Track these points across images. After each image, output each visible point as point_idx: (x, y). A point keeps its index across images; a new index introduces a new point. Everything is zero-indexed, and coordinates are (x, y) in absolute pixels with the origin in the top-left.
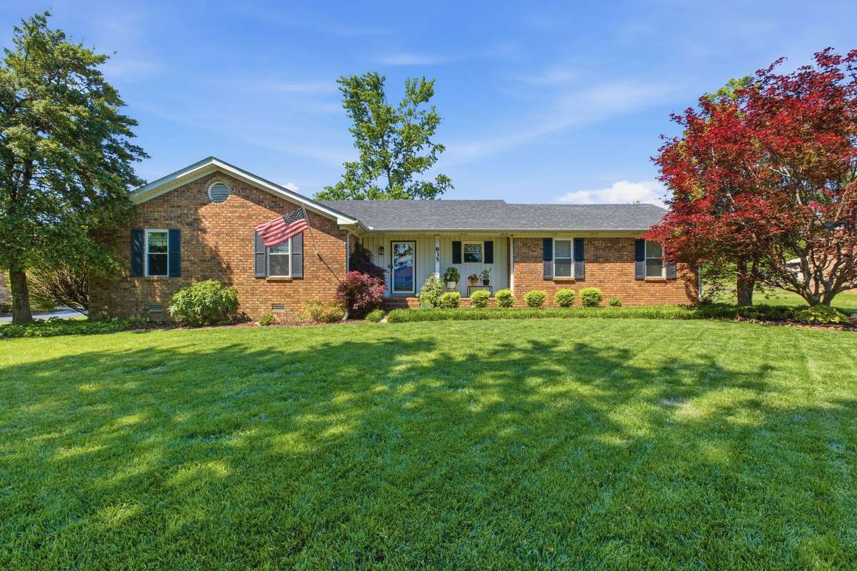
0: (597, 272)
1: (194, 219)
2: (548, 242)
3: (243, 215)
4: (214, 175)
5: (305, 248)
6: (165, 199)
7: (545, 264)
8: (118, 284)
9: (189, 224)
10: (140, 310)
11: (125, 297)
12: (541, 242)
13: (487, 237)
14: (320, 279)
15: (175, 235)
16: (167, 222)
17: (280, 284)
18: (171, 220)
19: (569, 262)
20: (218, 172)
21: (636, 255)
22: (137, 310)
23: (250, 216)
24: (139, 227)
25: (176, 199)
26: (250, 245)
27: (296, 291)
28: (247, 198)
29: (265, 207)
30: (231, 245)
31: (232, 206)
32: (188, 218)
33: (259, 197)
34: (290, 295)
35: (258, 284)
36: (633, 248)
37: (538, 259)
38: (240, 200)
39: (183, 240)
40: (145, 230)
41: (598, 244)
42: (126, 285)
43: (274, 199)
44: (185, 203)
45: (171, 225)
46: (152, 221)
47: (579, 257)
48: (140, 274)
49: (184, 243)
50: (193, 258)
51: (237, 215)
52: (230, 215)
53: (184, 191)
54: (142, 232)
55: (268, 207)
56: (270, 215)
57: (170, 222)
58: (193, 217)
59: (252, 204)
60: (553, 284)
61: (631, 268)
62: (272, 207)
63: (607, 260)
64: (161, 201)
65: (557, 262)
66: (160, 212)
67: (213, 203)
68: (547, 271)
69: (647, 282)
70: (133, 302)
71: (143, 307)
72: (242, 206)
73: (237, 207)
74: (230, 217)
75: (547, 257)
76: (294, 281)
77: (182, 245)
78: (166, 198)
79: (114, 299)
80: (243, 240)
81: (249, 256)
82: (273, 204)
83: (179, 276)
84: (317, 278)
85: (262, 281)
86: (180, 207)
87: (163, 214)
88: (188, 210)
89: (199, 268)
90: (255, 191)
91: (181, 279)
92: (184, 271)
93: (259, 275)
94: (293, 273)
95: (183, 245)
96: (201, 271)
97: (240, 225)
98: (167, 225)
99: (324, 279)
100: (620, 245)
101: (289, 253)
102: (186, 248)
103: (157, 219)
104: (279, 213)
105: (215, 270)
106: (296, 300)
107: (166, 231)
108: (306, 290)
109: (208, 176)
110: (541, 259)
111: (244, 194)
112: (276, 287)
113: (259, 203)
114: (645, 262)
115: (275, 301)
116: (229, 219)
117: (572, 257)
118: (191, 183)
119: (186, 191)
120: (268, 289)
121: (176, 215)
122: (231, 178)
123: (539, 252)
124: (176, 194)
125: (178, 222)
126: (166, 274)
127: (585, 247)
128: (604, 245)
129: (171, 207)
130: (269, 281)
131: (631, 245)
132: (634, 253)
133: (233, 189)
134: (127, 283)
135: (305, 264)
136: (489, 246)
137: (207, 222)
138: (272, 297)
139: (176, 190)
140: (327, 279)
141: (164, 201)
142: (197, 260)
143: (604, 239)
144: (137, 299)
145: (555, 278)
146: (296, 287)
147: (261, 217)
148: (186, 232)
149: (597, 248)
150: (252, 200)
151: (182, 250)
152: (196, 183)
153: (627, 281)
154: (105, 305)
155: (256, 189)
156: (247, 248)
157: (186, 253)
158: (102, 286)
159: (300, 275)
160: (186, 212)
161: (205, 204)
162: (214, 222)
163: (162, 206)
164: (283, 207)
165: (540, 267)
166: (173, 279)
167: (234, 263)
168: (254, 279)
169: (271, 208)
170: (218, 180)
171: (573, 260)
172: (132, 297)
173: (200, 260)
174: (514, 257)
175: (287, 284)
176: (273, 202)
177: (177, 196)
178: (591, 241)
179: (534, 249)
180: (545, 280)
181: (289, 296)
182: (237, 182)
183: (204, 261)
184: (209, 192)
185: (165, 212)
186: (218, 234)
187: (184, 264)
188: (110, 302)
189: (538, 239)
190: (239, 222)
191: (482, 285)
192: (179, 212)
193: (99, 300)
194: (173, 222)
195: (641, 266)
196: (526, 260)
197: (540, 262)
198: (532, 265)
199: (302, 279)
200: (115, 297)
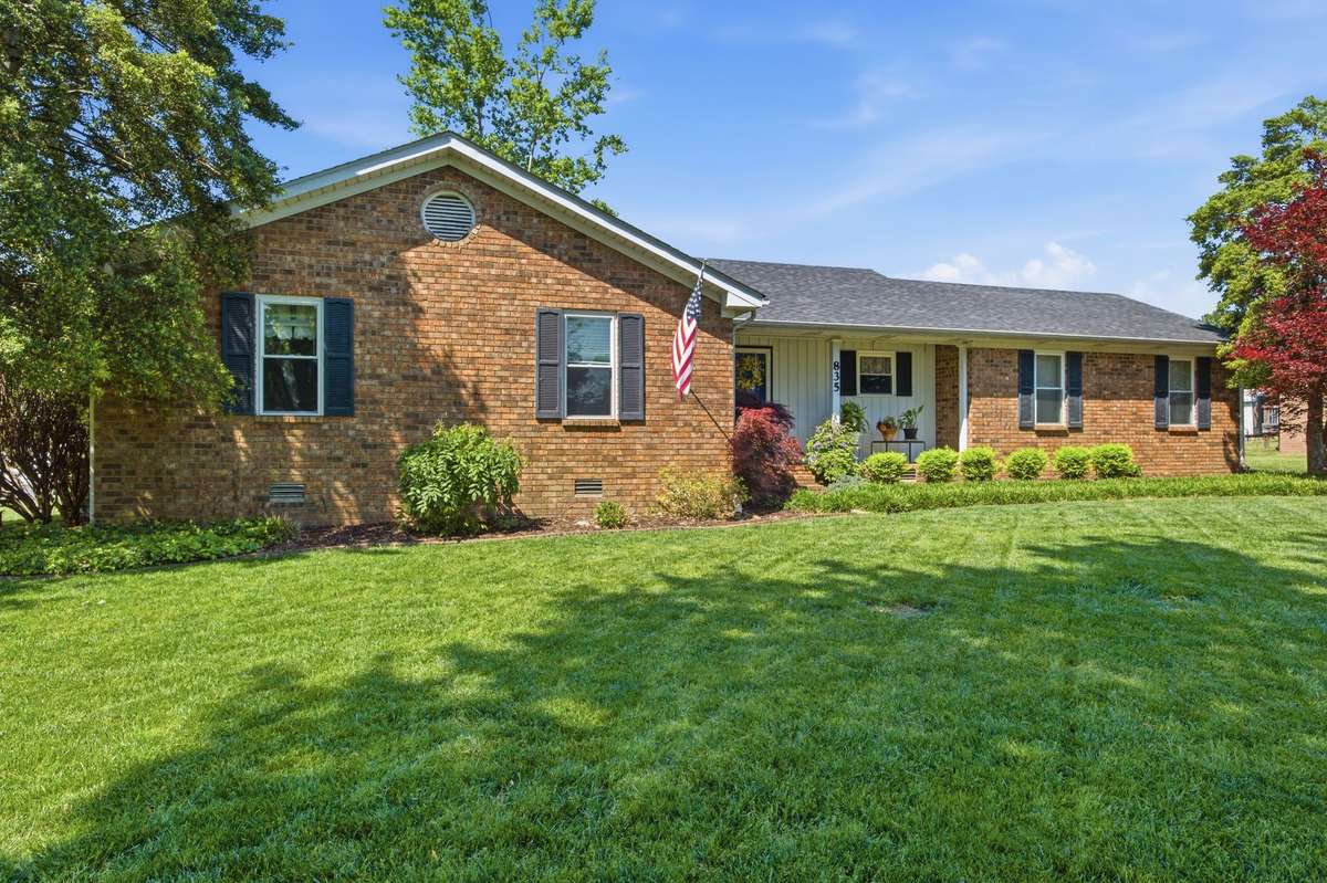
0: (1101, 416)
1: (390, 277)
2: (1026, 357)
3: (508, 273)
4: (440, 173)
5: (648, 354)
6: (313, 221)
7: (1022, 400)
8: (181, 433)
9: (377, 289)
10: (246, 499)
11: (203, 466)
12: (1016, 358)
13: (904, 343)
14: (680, 424)
15: (340, 312)
16: (318, 280)
17: (593, 434)
18: (328, 275)
19: (1056, 396)
20: (449, 167)
21: (1158, 386)
22: (235, 498)
23: (523, 277)
24: (243, 289)
25: (342, 224)
26: (524, 344)
27: (629, 451)
28: (517, 235)
29: (559, 260)
30: (480, 343)
31: (484, 252)
32: (373, 272)
33: (546, 234)
34: (615, 458)
35: (543, 434)
36: (1151, 373)
37: (1011, 390)
38: (499, 239)
39: (359, 326)
40: (257, 296)
41: (1102, 363)
42: (203, 435)
43: (580, 242)
44: (364, 235)
45: (327, 286)
46: (278, 276)
47: (1075, 389)
48: (245, 408)
49: (363, 333)
50: (385, 371)
51: (493, 272)
52: (476, 271)
53: (363, 207)
54: (249, 301)
55: (566, 258)
56: (570, 276)
57: (325, 280)
58: (387, 271)
59: (529, 249)
60: (1034, 436)
61: (1149, 408)
62: (575, 260)
63: (1115, 393)
64: (303, 226)
65: (1041, 395)
66: (299, 253)
67: (436, 241)
68: (1026, 414)
69: (1174, 433)
70: (223, 479)
71: (252, 492)
72: (506, 252)
73: (492, 254)
74: (475, 277)
75: (1025, 387)
76: (623, 429)
77: (358, 338)
78: (315, 220)
79: (170, 473)
80: (507, 332)
81: (525, 369)
82: (576, 253)
83: (351, 414)
84: (673, 420)
85: (552, 428)
86: (353, 244)
87: (306, 260)
88: (372, 254)
89: (403, 396)
90: (535, 220)
91: (352, 421)
92: (363, 402)
93: (546, 414)
94: (622, 409)
95: (361, 338)
96: (406, 402)
97: (503, 296)
98: (318, 286)
99: (687, 424)
100: (1134, 366)
101: (614, 364)
102: (369, 346)
103: (290, 272)
104: (589, 272)
105: (440, 401)
106: (629, 470)
107: (318, 303)
108: (650, 447)
109: (424, 175)
110: (1016, 390)
111: (510, 224)
112: (584, 440)
113: (544, 248)
114: (1168, 399)
115: (585, 472)
116: (474, 282)
117: (1063, 387)
118: (381, 188)
119: (369, 207)
120: (565, 447)
121: (342, 264)
122: (480, 185)
123: (1012, 377)
124: (341, 211)
125: (348, 282)
126: (314, 408)
127: (1084, 369)
128: (1111, 366)
129: (329, 243)
130: (568, 428)
131: (1149, 367)
132: (1153, 383)
133: (483, 211)
134: (206, 432)
135: (647, 389)
136: (904, 360)
137: (420, 286)
138: (573, 464)
139: (342, 204)
140: (695, 424)
141: (309, 228)
142: (394, 375)
143: (1110, 356)
144: (235, 473)
145: (1038, 425)
146: (628, 441)
147: (549, 281)
148: (368, 308)
149: (1100, 372)
150: (529, 242)
151: (358, 351)
152: (393, 189)
153: (1145, 433)
154: (148, 487)
155: (540, 215)
156: (518, 350)
157: (368, 357)
158: (133, 439)
159: (637, 415)
160: (367, 257)
161: (416, 243)
162: (437, 287)
163: (305, 238)
164: (599, 261)
165: (1013, 404)
166: (334, 421)
167: (487, 385)
168: (535, 422)
169: (573, 263)
170: (449, 188)
171: (1064, 392)
172: (224, 467)
173: (405, 378)
174: (969, 386)
175: (610, 435)
176: (576, 248)
177: (346, 219)
178: (1094, 356)
179: (1003, 371)
180: (1022, 428)
181: (613, 462)
182: (496, 195)
183: (415, 378)
184: (423, 214)
185: (313, 254)
186: (447, 316)
187: (361, 386)
188: (158, 480)
189: (1009, 352)
190: (500, 290)
191: (902, 438)
192: (350, 257)
193: (123, 477)
194: (333, 281)
195: (1164, 406)
196: (991, 390)
197: (1014, 396)
198: (1002, 402)
199: (642, 423)
200: (173, 466)
